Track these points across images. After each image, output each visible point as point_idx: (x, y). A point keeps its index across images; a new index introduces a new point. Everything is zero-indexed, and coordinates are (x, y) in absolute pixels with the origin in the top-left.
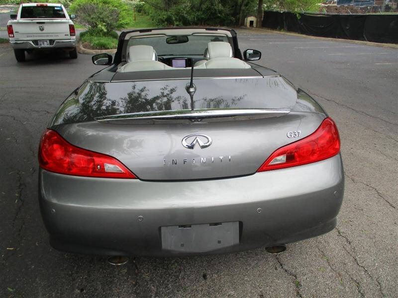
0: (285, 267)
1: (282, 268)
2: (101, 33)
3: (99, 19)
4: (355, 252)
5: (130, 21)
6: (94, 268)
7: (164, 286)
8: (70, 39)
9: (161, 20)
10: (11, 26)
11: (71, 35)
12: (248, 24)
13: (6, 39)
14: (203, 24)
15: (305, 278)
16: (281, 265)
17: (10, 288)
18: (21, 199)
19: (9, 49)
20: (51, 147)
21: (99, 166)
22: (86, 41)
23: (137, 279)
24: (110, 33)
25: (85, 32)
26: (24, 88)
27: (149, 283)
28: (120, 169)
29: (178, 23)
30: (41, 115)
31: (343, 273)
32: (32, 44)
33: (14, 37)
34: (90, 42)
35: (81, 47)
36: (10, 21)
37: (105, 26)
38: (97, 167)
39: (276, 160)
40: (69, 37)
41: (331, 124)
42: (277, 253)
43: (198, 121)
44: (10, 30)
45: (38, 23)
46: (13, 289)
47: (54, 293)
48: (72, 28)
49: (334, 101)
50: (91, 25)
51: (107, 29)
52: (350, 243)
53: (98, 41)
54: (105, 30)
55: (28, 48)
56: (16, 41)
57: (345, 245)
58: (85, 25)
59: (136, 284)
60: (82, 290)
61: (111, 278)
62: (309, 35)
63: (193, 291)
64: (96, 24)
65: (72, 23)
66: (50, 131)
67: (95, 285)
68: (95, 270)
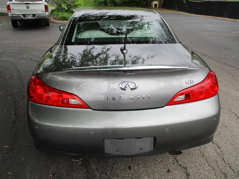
0: (179, 163)
1: (178, 163)
2: (64, 10)
3: (63, 2)
4: (223, 154)
5: (82, 3)
6: (61, 160)
7: (105, 173)
8: (45, 14)
9: (101, 2)
10: (9, 5)
11: (46, 12)
12: (154, 6)
13: (6, 13)
14: (126, 5)
15: (192, 170)
16: (177, 161)
17: (10, 172)
18: (16, 115)
19: (8, 19)
20: (35, 87)
21: (66, 100)
22: (54, 15)
23: (88, 168)
24: (69, 10)
25: (54, 10)
26: (18, 44)
27: (95, 171)
28: (79, 102)
29: (110, 4)
30: (28, 62)
31: (216, 168)
32: (22, 16)
33: (11, 12)
34: (57, 16)
35: (52, 19)
36: (8, 2)
37: (66, 5)
38: (65, 101)
39: (178, 98)
40: (44, 13)
41: (213, 75)
42: (176, 155)
43: (130, 73)
44: (9, 7)
45: (26, 4)
46: (11, 173)
47: (36, 176)
48: (46, 7)
49: (207, 56)
50: (58, 5)
51: (67, 8)
52: (219, 148)
53: (62, 15)
54: (66, 9)
55: (19, 19)
56: (12, 15)
57: (217, 149)
58: (54, 5)
59: (87, 172)
60: (54, 175)
61: (71, 167)
62: (191, 13)
63: (122, 177)
64: (61, 5)
65: (46, 4)
66: (35, 76)
67: (62, 171)
68: (62, 162)
